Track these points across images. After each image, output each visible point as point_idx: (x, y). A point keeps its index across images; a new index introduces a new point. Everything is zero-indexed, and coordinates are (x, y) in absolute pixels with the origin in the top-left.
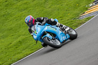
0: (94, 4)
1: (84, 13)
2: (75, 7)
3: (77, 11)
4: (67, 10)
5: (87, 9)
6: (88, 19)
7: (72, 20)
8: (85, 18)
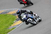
0: (16, 21)
1: (11, 26)
2: (6, 23)
3: (7, 25)
4: (2, 24)
5: (12, 24)
6: (13, 29)
7: (5, 29)
8: (11, 28)
